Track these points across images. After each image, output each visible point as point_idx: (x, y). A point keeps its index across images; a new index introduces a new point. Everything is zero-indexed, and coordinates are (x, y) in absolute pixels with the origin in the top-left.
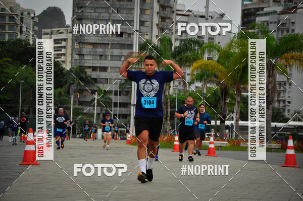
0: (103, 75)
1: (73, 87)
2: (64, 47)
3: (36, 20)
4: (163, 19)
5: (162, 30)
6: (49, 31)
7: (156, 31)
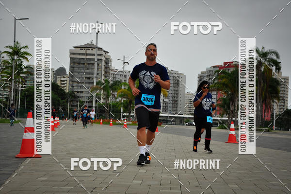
0: (81, 95)
1: (69, 99)
2: (66, 83)
3: (55, 72)
4: (106, 72)
5: (106, 77)
6: (60, 77)
7: (103, 77)
